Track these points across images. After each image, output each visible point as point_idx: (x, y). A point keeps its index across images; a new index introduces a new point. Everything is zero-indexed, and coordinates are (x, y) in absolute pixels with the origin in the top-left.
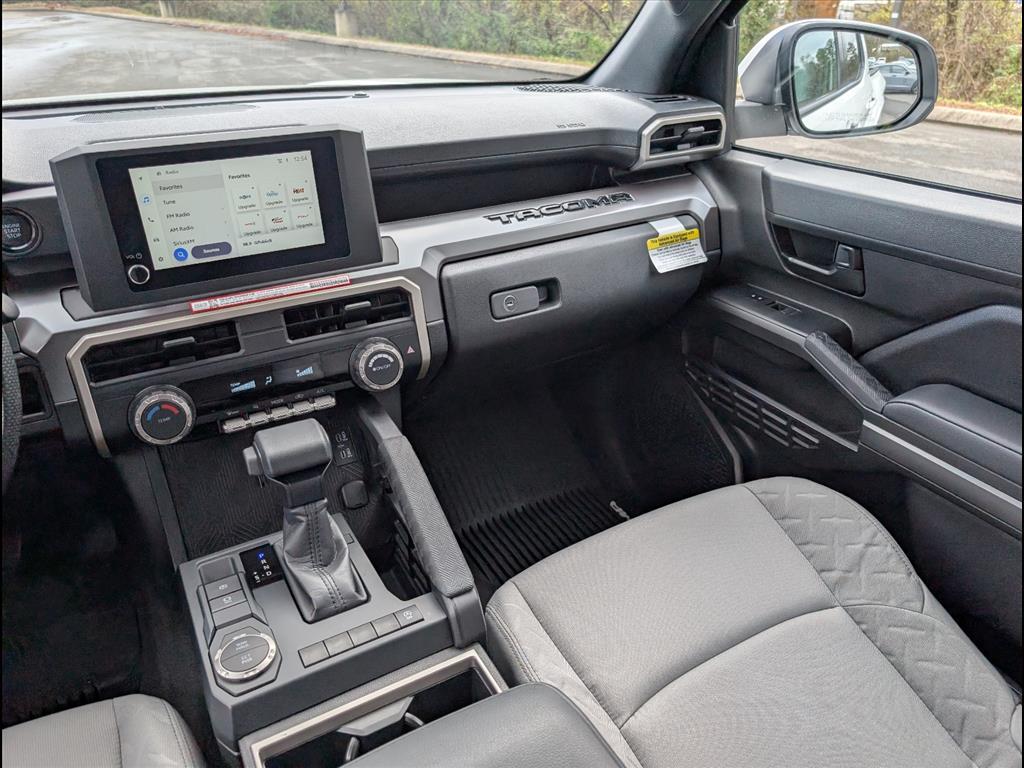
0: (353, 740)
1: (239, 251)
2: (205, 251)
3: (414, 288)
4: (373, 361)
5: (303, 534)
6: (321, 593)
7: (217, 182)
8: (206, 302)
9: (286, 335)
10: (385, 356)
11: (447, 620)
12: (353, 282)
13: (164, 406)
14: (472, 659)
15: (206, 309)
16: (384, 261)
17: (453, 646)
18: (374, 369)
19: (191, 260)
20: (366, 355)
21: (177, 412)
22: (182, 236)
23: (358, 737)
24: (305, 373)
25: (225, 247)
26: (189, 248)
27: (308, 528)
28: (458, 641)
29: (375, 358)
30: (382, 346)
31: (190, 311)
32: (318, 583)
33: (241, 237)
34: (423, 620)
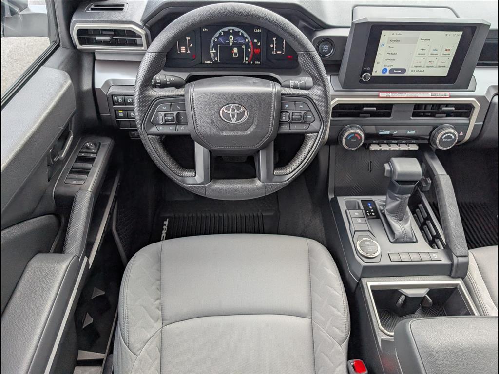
0: (403, 296)
1: (408, 73)
2: (395, 71)
3: (478, 106)
4: (445, 136)
5: (397, 205)
6: (399, 233)
7: (414, 41)
8: (386, 93)
9: (411, 115)
10: (452, 135)
11: (452, 265)
12: (451, 97)
13: (356, 135)
14: (458, 285)
15: (385, 96)
16: (469, 89)
17: (450, 275)
18: (444, 140)
19: (387, 74)
20: (443, 133)
21: (359, 138)
22: (389, 63)
23: (406, 296)
24: (411, 133)
25: (404, 71)
26: (389, 68)
27: (400, 204)
28: (453, 274)
29: (447, 135)
30: (451, 130)
31: (378, 96)
32: (398, 227)
33: (412, 67)
34: (441, 260)
